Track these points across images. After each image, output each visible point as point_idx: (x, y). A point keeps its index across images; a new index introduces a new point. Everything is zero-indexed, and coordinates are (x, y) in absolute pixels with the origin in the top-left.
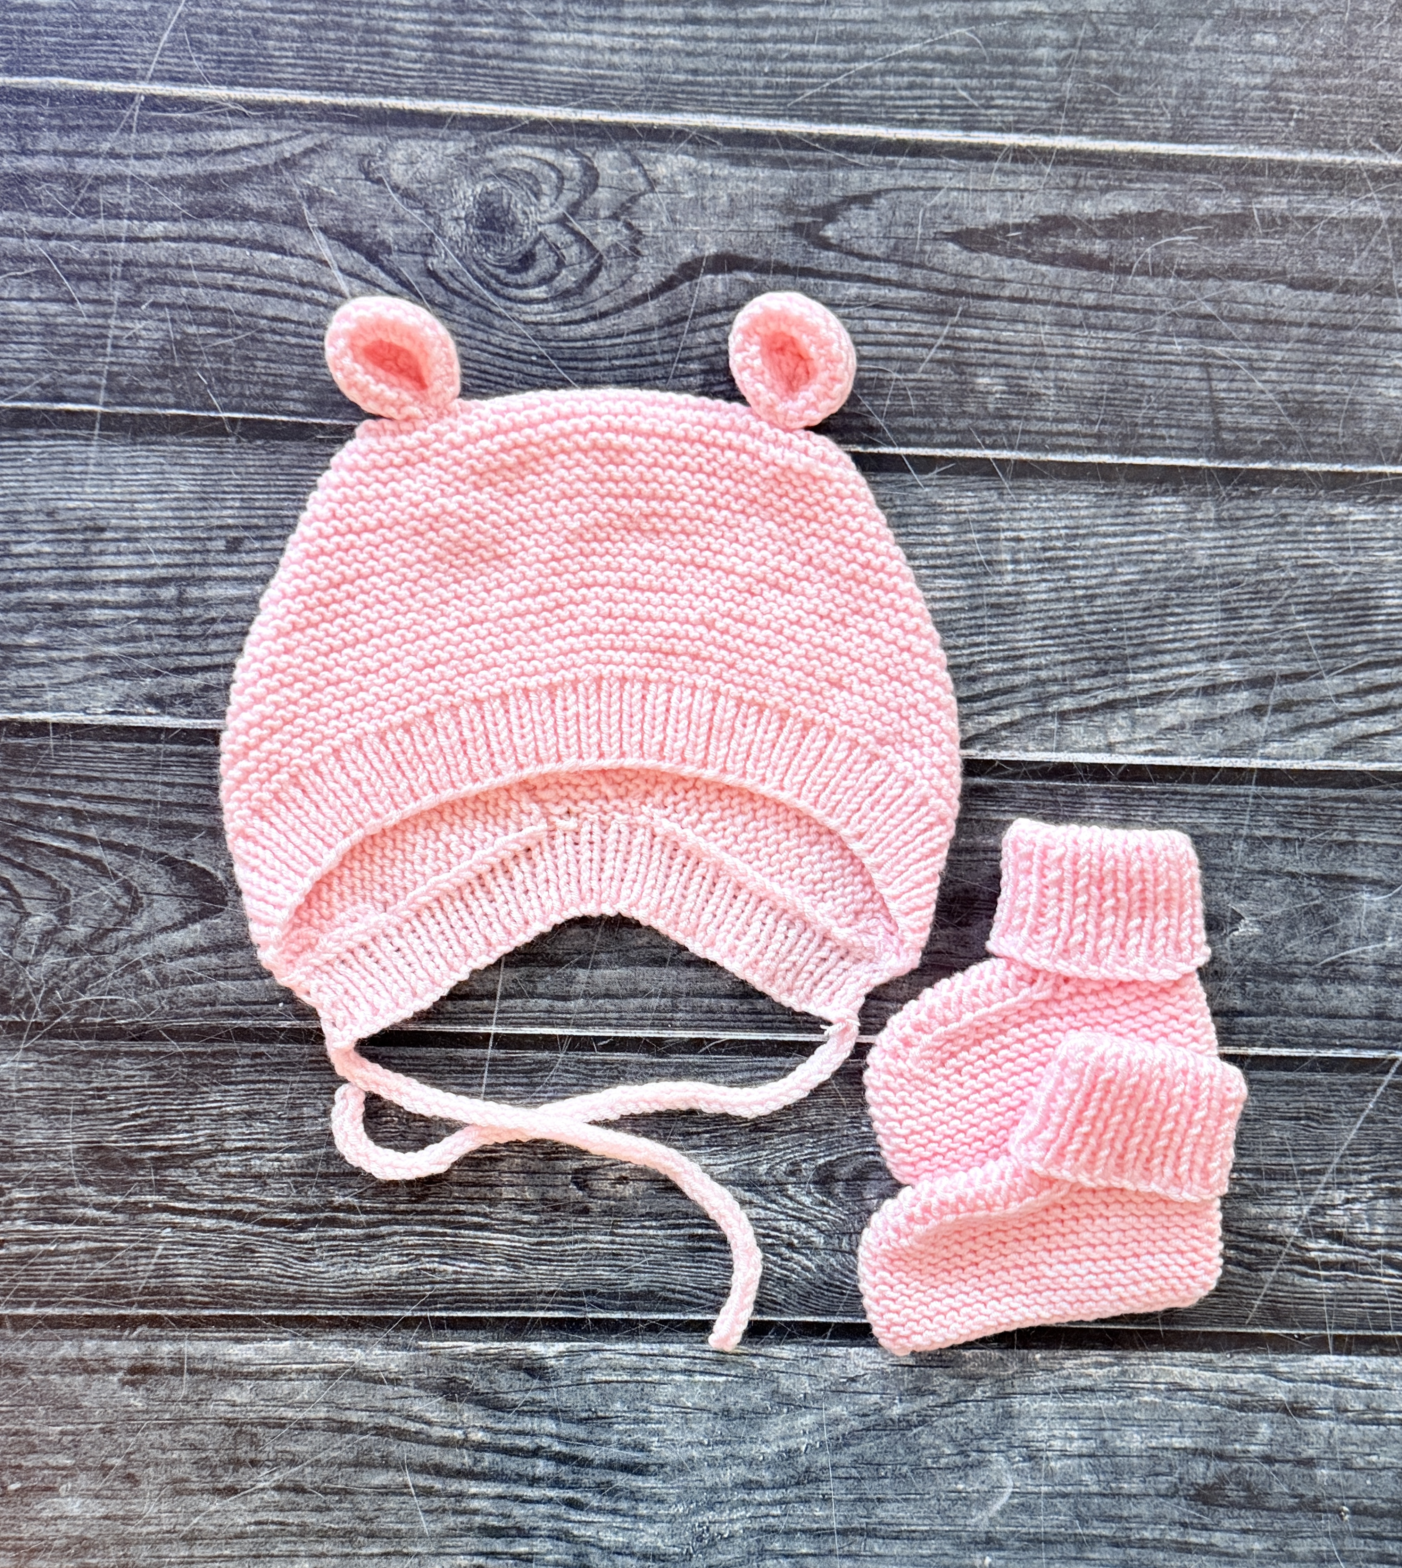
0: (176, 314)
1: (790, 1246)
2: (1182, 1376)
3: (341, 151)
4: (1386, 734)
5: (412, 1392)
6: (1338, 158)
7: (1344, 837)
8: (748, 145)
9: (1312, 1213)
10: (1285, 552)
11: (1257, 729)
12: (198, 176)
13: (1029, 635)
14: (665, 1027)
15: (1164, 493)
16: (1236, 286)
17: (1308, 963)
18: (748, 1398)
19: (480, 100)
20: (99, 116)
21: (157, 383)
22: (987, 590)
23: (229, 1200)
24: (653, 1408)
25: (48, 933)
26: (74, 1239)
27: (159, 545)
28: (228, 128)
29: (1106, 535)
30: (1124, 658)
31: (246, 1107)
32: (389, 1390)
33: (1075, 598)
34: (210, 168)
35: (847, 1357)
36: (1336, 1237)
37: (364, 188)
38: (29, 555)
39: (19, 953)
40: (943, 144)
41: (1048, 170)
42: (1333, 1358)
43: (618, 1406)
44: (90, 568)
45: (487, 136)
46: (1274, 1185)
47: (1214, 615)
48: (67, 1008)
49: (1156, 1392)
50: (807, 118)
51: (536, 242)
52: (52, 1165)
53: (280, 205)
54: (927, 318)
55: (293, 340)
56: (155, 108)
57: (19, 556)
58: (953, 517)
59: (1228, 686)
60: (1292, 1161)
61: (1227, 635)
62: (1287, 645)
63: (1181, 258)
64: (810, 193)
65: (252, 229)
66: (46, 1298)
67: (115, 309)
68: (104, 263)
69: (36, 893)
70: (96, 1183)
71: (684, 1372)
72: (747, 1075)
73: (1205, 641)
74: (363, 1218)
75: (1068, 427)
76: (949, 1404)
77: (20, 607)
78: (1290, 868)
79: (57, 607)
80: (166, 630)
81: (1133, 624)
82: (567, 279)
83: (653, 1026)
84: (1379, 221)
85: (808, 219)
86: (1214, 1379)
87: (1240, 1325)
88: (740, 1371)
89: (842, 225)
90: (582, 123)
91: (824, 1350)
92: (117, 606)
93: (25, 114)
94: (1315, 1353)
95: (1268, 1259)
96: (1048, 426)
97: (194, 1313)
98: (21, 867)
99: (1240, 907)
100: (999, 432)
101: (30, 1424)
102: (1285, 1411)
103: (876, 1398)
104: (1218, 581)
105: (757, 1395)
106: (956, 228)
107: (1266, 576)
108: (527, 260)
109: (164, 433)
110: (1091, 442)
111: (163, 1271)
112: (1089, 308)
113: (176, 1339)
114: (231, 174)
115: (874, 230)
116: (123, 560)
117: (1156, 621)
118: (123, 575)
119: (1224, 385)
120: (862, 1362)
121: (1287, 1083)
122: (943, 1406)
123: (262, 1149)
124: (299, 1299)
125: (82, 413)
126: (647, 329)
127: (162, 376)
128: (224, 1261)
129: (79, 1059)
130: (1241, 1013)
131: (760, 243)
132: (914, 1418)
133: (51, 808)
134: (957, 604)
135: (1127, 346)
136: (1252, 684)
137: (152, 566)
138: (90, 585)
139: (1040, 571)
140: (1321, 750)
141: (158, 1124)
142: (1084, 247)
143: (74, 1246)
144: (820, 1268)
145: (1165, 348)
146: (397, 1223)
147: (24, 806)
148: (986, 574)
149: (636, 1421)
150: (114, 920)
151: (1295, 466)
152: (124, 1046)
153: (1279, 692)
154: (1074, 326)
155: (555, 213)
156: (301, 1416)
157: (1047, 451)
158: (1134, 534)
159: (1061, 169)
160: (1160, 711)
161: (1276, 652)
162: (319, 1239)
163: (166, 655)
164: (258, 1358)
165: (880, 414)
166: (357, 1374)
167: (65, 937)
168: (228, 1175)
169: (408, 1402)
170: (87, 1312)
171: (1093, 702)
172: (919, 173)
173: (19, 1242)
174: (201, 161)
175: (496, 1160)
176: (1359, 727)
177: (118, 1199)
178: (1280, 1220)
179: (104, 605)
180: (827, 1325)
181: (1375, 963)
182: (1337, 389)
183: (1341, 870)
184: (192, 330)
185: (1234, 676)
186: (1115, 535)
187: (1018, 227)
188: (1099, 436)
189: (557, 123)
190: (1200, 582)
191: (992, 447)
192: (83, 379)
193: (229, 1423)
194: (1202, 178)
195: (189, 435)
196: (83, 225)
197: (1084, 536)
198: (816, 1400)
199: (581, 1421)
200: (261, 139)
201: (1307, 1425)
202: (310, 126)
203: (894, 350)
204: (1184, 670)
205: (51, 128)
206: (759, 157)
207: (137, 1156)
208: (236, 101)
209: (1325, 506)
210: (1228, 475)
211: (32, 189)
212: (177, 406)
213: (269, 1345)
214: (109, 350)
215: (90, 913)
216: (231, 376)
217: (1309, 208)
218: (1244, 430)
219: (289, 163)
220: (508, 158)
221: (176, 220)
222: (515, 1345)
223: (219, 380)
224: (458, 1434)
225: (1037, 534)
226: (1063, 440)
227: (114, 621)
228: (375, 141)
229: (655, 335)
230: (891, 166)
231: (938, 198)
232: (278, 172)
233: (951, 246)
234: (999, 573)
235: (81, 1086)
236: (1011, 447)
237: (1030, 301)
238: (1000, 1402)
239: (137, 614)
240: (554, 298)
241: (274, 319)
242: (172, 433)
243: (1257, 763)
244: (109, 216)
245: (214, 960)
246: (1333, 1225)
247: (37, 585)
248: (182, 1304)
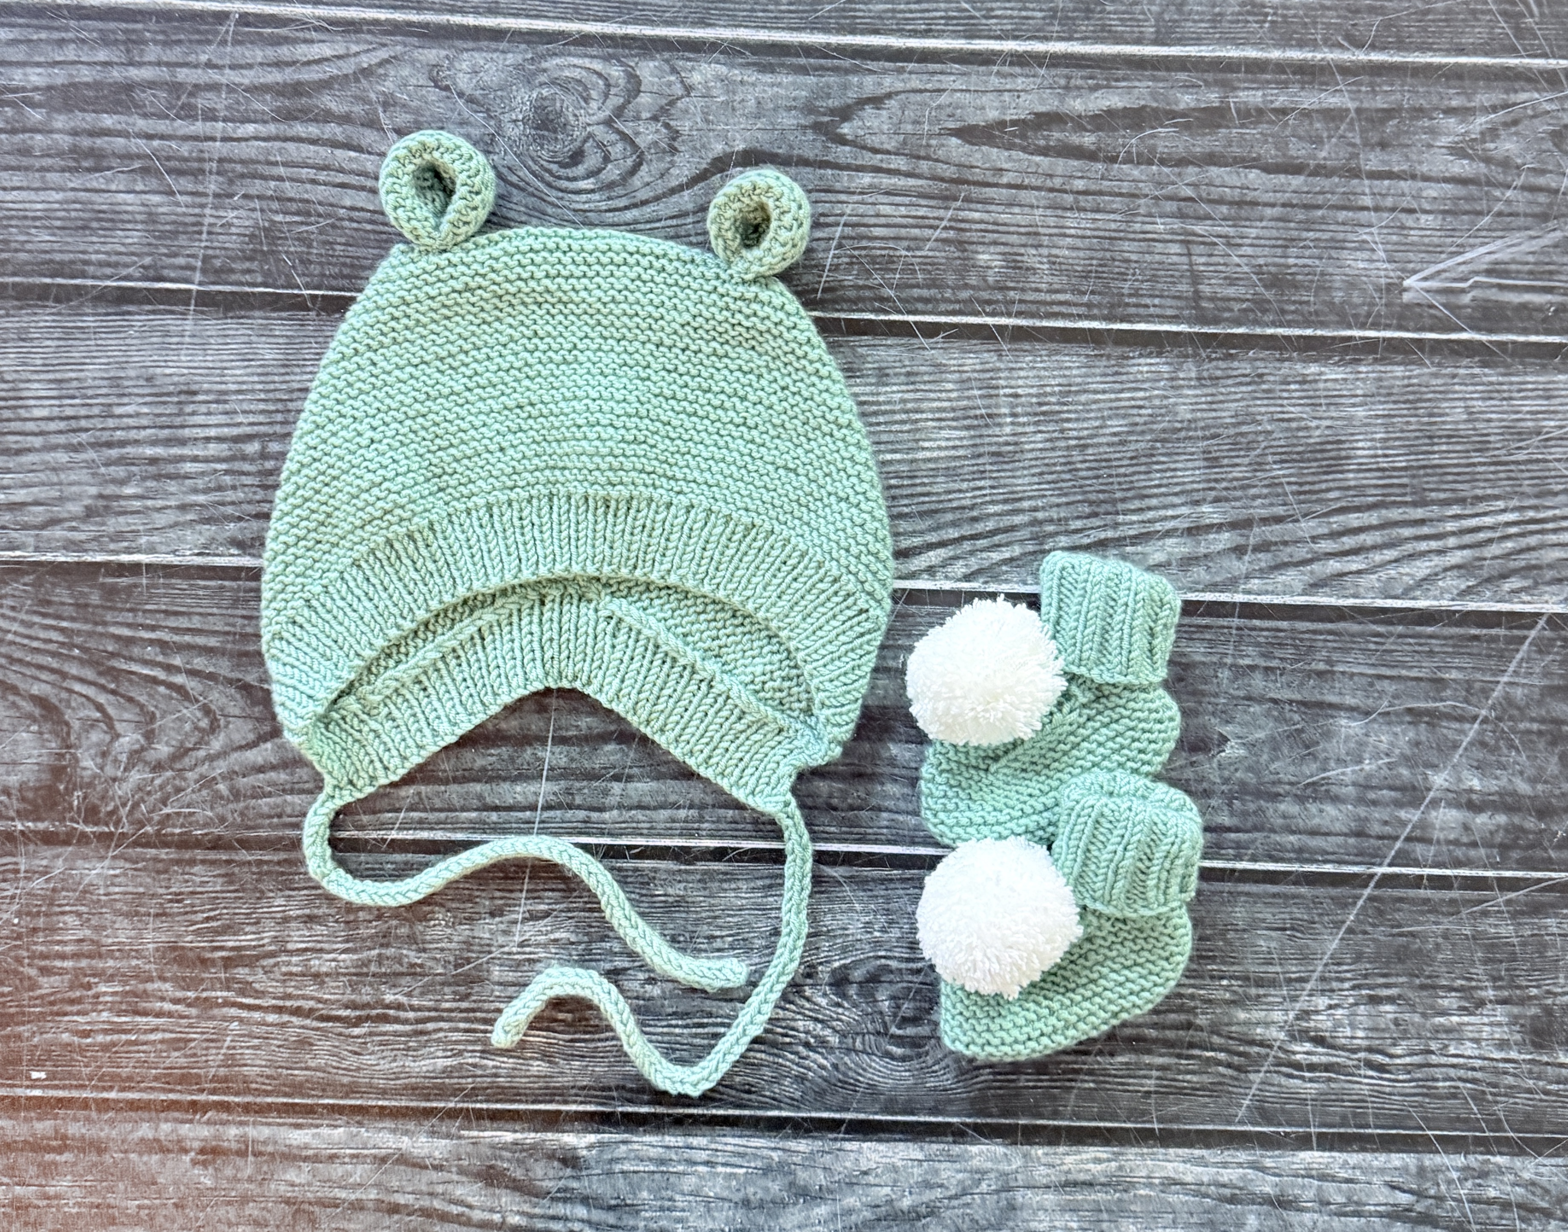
0: (264, 204)
1: (807, 1045)
2: (1175, 1171)
3: (413, 62)
4: (1359, 572)
5: (455, 1177)
6: (1309, 55)
7: (1322, 666)
8: (773, 55)
9: (1297, 1018)
10: (1261, 408)
11: (1239, 567)
12: (285, 85)
13: (1026, 480)
14: (691, 836)
15: (1149, 355)
16: (1214, 171)
17: (1291, 784)
18: (767, 1190)
19: (537, 17)
20: (198, 32)
21: (247, 265)
22: (987, 440)
23: (289, 997)
24: (678, 1197)
25: (136, 752)
26: (152, 1031)
27: (245, 407)
28: (312, 42)
29: (1096, 392)
30: (1114, 502)
31: (307, 911)
32: (435, 1176)
33: (1068, 448)
34: (296, 77)
35: (859, 1151)
36: (1319, 1041)
37: (433, 94)
38: (130, 416)
39: (110, 771)
40: (947, 52)
41: (1042, 72)
42: (1317, 1154)
43: (645, 1194)
44: (183, 427)
45: (542, 49)
46: (1261, 991)
47: (1197, 464)
48: (150, 820)
49: (1150, 1186)
50: (826, 30)
51: (585, 141)
52: (134, 962)
53: (358, 109)
54: (932, 203)
55: (369, 227)
56: (248, 25)
57: (120, 416)
58: (956, 376)
59: (1209, 528)
60: (1278, 969)
61: (1209, 481)
62: (1265, 491)
63: (1162, 147)
64: (828, 95)
65: (333, 130)
66: (127, 1083)
67: (210, 199)
68: (201, 160)
69: (126, 716)
70: (175, 980)
71: (707, 1163)
72: (768, 882)
73: (1189, 487)
74: (411, 1015)
75: (1061, 297)
76: (956, 1197)
77: (120, 461)
78: (1272, 695)
79: (153, 461)
80: (248, 480)
81: (1122, 470)
82: (612, 172)
83: (681, 835)
84: (1347, 110)
85: (826, 119)
86: (1205, 1174)
87: (1229, 1123)
88: (759, 1164)
89: (857, 123)
90: (625, 37)
91: (838, 1145)
92: (206, 460)
93: (134, 31)
94: (1300, 1149)
95: (1256, 1062)
96: (1042, 296)
97: (259, 1100)
98: (113, 692)
99: (1226, 730)
100: (997, 302)
101: (111, 1199)
102: (1271, 1203)
103: (887, 1190)
104: (1200, 433)
105: (775, 1187)
106: (958, 125)
107: (1244, 429)
108: (577, 157)
109: (252, 308)
110: (1082, 310)
111: (231, 1061)
112: (1079, 193)
113: (241, 1123)
114: (314, 82)
115: (885, 127)
116: (213, 420)
117: (1143, 468)
118: (213, 432)
119: (1203, 260)
120: (875, 1157)
121: (1274, 896)
122: (950, 1198)
123: (321, 950)
124: (351, 1090)
125: (180, 291)
126: (683, 214)
127: (251, 259)
128: (285, 1054)
129: (160, 866)
130: (1229, 830)
131: (783, 138)
132: (923, 1210)
133: (142, 639)
134: (961, 452)
135: (1113, 226)
136: (1234, 525)
137: (239, 425)
138: (182, 442)
139: (1036, 423)
140: (1299, 586)
141: (229, 927)
142: (1075, 139)
143: (152, 1037)
144: (835, 1067)
145: (1149, 227)
146: (442, 1019)
147: (118, 638)
148: (987, 426)
149: (662, 1209)
150: (193, 740)
151: (1270, 331)
152: (199, 854)
153: (1256, 535)
154: (1065, 209)
155: (602, 115)
156: (353, 1197)
157: (1041, 318)
158: (1122, 391)
159: (1054, 72)
160: (1148, 549)
161: (1255, 497)
162: (371, 1034)
163: (249, 503)
164: (315, 1143)
165: (891, 287)
166: (404, 1160)
167: (151, 756)
168: (291, 974)
169: (450, 1187)
170: (163, 1097)
171: (1086, 541)
172: (925, 77)
173: (105, 1032)
174: (289, 70)
175: (534, 961)
176: (1334, 566)
177: (191, 994)
178: (1267, 1024)
179: (195, 459)
180: (841, 1122)
181: (1354, 784)
182: (1309, 262)
183: (1319, 697)
184: (279, 218)
185: (1216, 519)
186: (1104, 392)
187: (1014, 123)
188: (1089, 305)
189: (604, 37)
190: (1183, 434)
191: (993, 314)
192: (181, 261)
193: (288, 1202)
194: (1182, 76)
195: (274, 310)
196: (183, 127)
197: (1077, 392)
198: (831, 1192)
199: (611, 1208)
200: (342, 52)
201: (1293, 1217)
202: (386, 39)
203: (903, 232)
204: (1170, 513)
205: (156, 42)
206: (782, 65)
207: (208, 955)
208: (319, 18)
209: (1298, 366)
210: (1208, 340)
211: (138, 95)
212: (265, 285)
213: (325, 1131)
214: (204, 236)
215: (173, 734)
216: (313, 258)
217: (1281, 100)
218: (1223, 299)
219: (366, 72)
220: (561, 68)
221: (265, 122)
222: (550, 1135)
223: (302, 262)
224: (497, 1217)
225: (1034, 391)
226: (1056, 309)
227: (203, 474)
228: (443, 53)
229: (690, 220)
230: (901, 71)
231: (944, 99)
232: (357, 80)
233: (954, 141)
234: (999, 425)
235: (161, 891)
236: (1009, 315)
237: (1026, 188)
238: (1003, 1195)
239: (224, 466)
240: (600, 189)
241: (353, 208)
242: (260, 308)
243: (1239, 598)
244: (206, 119)
245: (282, 776)
246: (1317, 1030)
247: (136, 442)
248: (248, 1091)
